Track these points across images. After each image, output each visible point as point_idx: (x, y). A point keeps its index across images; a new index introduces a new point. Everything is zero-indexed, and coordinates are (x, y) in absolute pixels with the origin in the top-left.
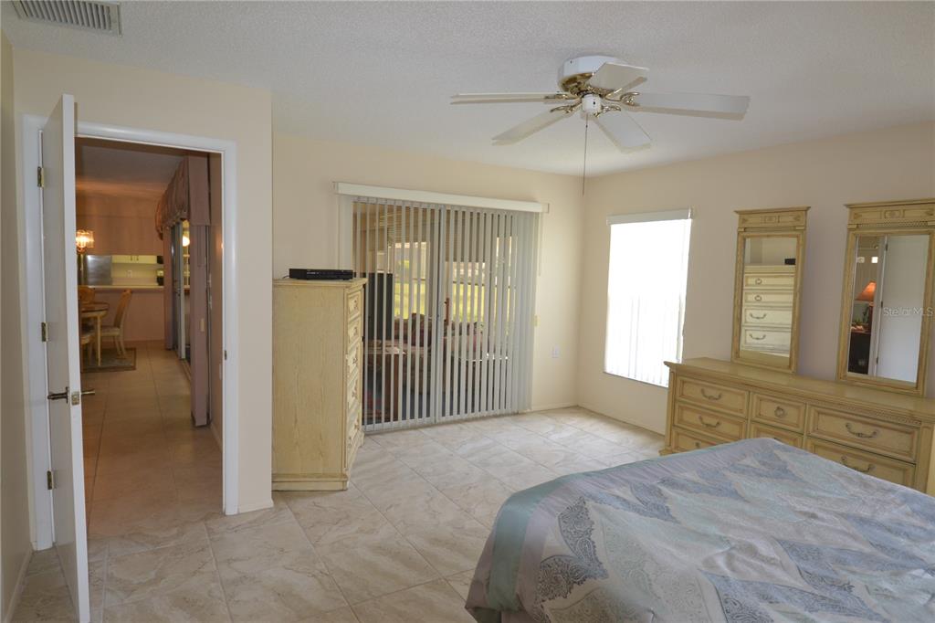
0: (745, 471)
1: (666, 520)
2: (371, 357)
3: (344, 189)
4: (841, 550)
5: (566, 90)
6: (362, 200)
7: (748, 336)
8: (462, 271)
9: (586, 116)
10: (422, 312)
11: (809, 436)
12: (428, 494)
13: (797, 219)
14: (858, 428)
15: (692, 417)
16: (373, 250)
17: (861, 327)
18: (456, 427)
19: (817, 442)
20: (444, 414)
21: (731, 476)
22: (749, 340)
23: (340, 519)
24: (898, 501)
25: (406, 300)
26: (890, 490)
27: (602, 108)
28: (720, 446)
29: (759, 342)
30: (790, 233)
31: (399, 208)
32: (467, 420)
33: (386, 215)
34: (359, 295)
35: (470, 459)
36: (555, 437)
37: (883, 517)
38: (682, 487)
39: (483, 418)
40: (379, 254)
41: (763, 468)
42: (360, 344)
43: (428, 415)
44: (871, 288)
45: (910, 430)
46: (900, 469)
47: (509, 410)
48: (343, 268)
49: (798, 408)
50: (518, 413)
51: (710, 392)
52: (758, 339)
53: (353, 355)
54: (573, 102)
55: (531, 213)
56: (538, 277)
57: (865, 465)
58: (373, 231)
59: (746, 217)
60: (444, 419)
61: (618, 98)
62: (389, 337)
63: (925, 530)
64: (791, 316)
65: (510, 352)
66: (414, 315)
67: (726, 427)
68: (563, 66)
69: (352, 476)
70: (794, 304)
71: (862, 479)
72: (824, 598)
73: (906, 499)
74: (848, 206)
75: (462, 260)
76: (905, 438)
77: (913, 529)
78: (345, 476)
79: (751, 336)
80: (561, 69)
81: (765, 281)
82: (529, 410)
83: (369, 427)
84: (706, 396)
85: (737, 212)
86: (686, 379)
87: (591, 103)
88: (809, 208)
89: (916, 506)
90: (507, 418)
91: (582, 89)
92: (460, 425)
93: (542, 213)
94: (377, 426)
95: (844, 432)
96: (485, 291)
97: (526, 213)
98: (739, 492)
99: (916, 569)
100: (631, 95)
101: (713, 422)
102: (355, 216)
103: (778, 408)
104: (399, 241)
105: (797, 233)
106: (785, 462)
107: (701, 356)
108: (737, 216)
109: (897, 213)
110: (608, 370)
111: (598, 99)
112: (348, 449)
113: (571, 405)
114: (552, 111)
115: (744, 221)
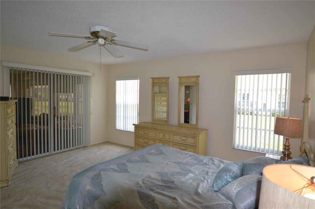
0: (151, 154)
1: (126, 173)
2: (20, 131)
3: (5, 64)
4: (173, 172)
5: (92, 36)
6: (14, 69)
7: (159, 115)
8: (66, 96)
9: (100, 45)
10: (47, 112)
11: (172, 142)
12: (47, 181)
13: (166, 80)
14: (183, 138)
15: (141, 141)
16: (24, 89)
17: (187, 111)
18: (60, 155)
19: (173, 143)
20: (55, 150)
21: (147, 156)
22: (159, 116)
23: (6, 198)
24: (189, 156)
25: (40, 108)
26: (187, 154)
27: (105, 43)
28: (146, 147)
29: (162, 116)
30: (165, 84)
31: (32, 73)
32: (65, 152)
33: (30, 75)
34: (14, 107)
35: (65, 166)
36: (98, 153)
37: (185, 161)
38: (133, 162)
39: (71, 150)
40: (27, 90)
41: (156, 152)
42: (15, 127)
43: (48, 151)
44: (189, 99)
45: (194, 137)
46: (192, 148)
47: (82, 146)
48: (5, 95)
49: (168, 134)
50: (85, 147)
51: (146, 132)
52: (161, 115)
53: (11, 131)
54: (96, 40)
55: (88, 76)
56: (91, 98)
57: (184, 148)
58: (24, 81)
59: (154, 79)
60: (55, 152)
61: (110, 40)
62: (28, 123)
63: (194, 163)
64: (166, 108)
65: (81, 125)
66: (44, 114)
67: (150, 142)
68: (90, 28)
69: (12, 180)
70: (167, 105)
71: (180, 151)
72: (166, 186)
73: (191, 156)
74: (178, 77)
75: (67, 92)
76: (193, 140)
77: (191, 163)
78: (8, 180)
79: (159, 114)
80: (90, 29)
81: (162, 98)
82: (89, 145)
83: (21, 160)
84: (144, 133)
85: (151, 78)
86: (139, 129)
87: (101, 41)
88: (169, 77)
89: (192, 157)
90: (81, 149)
91: (98, 36)
92: (62, 154)
93: (92, 76)
94: (25, 159)
95: (179, 140)
96: (73, 104)
97: (86, 76)
98: (149, 161)
99: (189, 173)
100: (114, 40)
101: (147, 141)
102: (11, 74)
103: (164, 135)
104: (36, 85)
105: (166, 84)
106: (162, 150)
107: (143, 121)
108: (151, 79)
109: (189, 79)
110: (117, 128)
111: (103, 40)
112: (9, 170)
113: (105, 141)
114: (88, 42)
115: (153, 81)
